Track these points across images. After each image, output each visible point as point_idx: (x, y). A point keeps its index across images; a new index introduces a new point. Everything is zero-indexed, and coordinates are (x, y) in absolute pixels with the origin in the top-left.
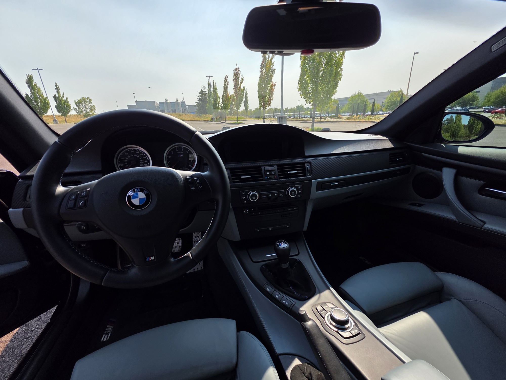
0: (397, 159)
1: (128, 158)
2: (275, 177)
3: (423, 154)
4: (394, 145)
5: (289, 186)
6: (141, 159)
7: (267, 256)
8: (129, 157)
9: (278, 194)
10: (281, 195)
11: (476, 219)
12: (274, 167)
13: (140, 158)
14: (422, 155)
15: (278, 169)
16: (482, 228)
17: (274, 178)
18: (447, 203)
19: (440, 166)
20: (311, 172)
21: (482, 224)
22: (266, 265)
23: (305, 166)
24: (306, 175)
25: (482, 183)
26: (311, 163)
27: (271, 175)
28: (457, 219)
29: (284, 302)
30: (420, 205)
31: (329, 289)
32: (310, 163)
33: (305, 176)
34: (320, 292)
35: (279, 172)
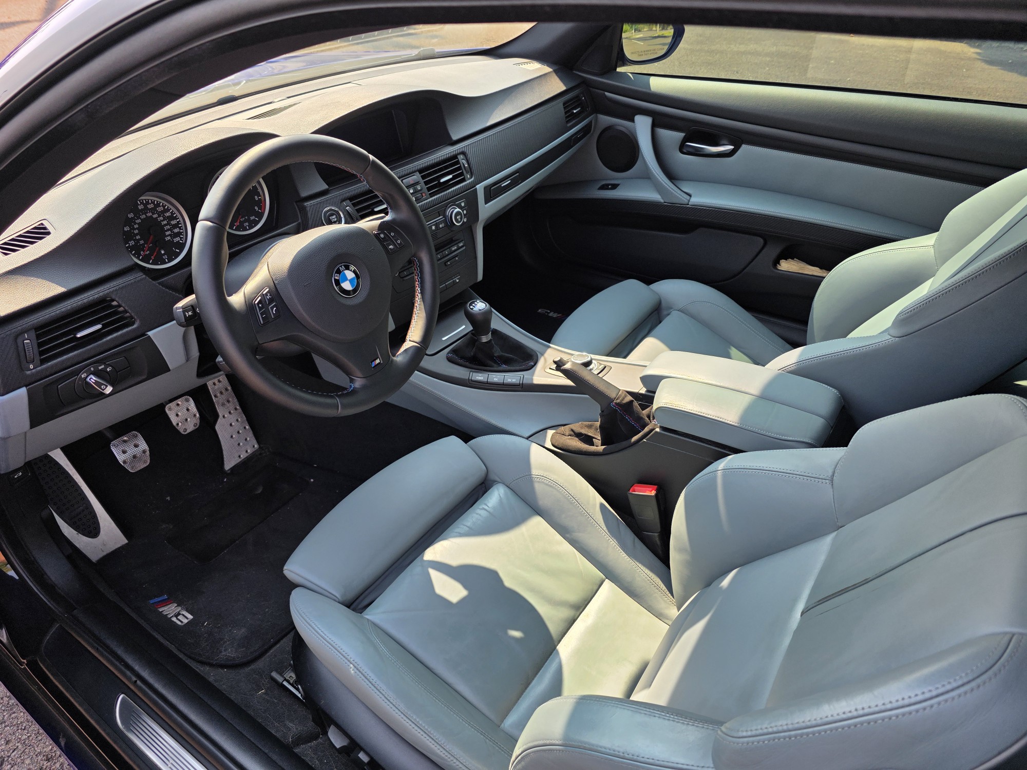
0: (575, 111)
1: (138, 224)
2: (424, 194)
3: (606, 93)
4: (565, 85)
5: (446, 207)
6: (163, 221)
7: (444, 339)
8: (139, 221)
9: (437, 225)
10: (441, 226)
11: (679, 191)
12: (417, 177)
13: (161, 218)
14: (606, 96)
15: (423, 177)
16: (688, 205)
17: (423, 196)
18: (647, 176)
19: (630, 113)
20: (471, 171)
21: (688, 197)
22: (454, 351)
23: (458, 162)
24: (464, 178)
25: (682, 135)
26: (466, 153)
27: (416, 192)
28: (663, 199)
29: (509, 380)
30: (615, 187)
31: (549, 347)
32: (463, 153)
33: (463, 180)
34: (542, 354)
35: (426, 183)
